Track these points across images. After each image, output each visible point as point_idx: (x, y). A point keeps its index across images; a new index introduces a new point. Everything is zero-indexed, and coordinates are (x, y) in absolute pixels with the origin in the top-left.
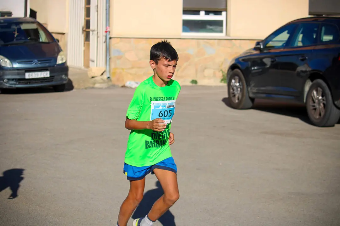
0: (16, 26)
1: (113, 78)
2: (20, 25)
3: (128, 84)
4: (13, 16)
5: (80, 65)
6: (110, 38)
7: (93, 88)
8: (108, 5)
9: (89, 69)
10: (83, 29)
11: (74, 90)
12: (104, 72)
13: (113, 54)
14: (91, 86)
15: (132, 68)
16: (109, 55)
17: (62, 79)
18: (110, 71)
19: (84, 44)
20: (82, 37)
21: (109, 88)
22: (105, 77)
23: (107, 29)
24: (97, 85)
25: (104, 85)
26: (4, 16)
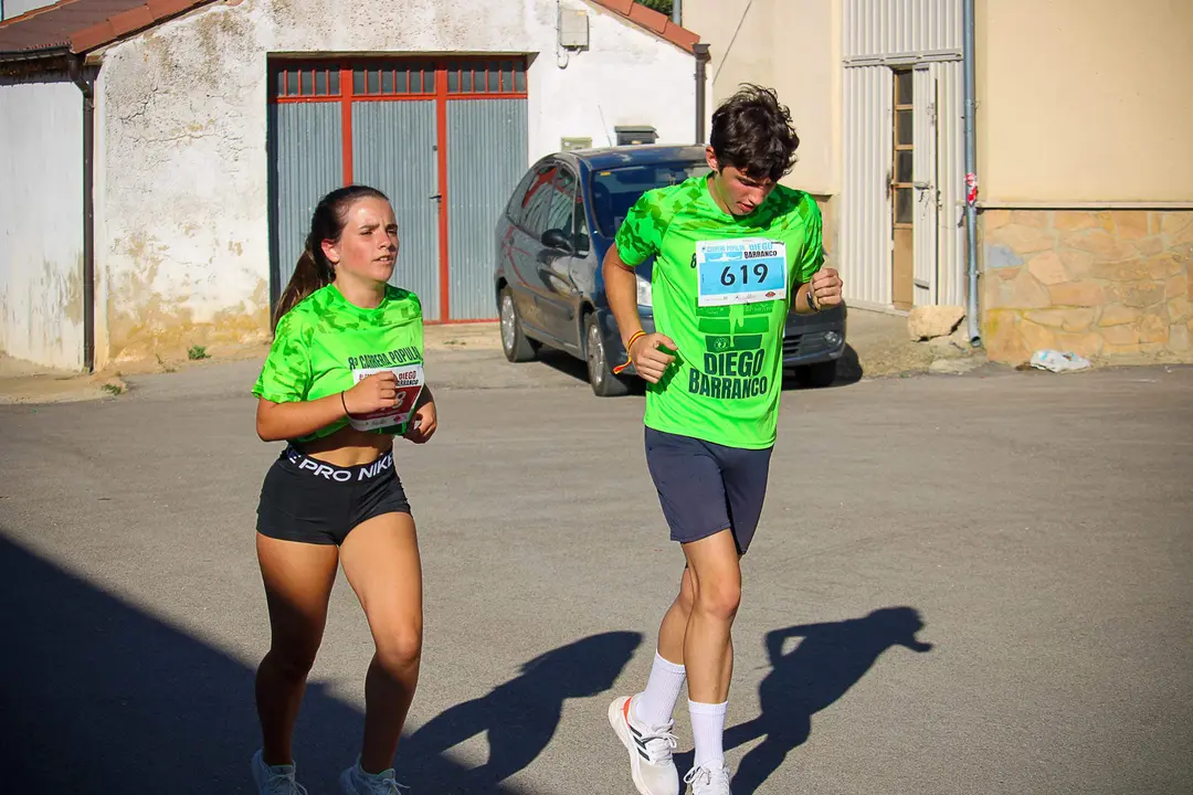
0: (673, 176)
1: (988, 342)
2: (686, 170)
3: (1038, 358)
4: (658, 143)
5: (881, 301)
6: (980, 210)
7: (927, 373)
8: (969, 101)
9: (912, 310)
10: (888, 182)
11: (862, 380)
12: (960, 321)
13: (989, 263)
14: (921, 365)
15: (1053, 307)
16: (977, 268)
17: (826, 345)
18: (978, 319)
19: (893, 229)
20: (886, 209)
21: (975, 373)
22: (963, 336)
23: (968, 183)
24: (938, 365)
25: (962, 365)
26: (630, 143)
